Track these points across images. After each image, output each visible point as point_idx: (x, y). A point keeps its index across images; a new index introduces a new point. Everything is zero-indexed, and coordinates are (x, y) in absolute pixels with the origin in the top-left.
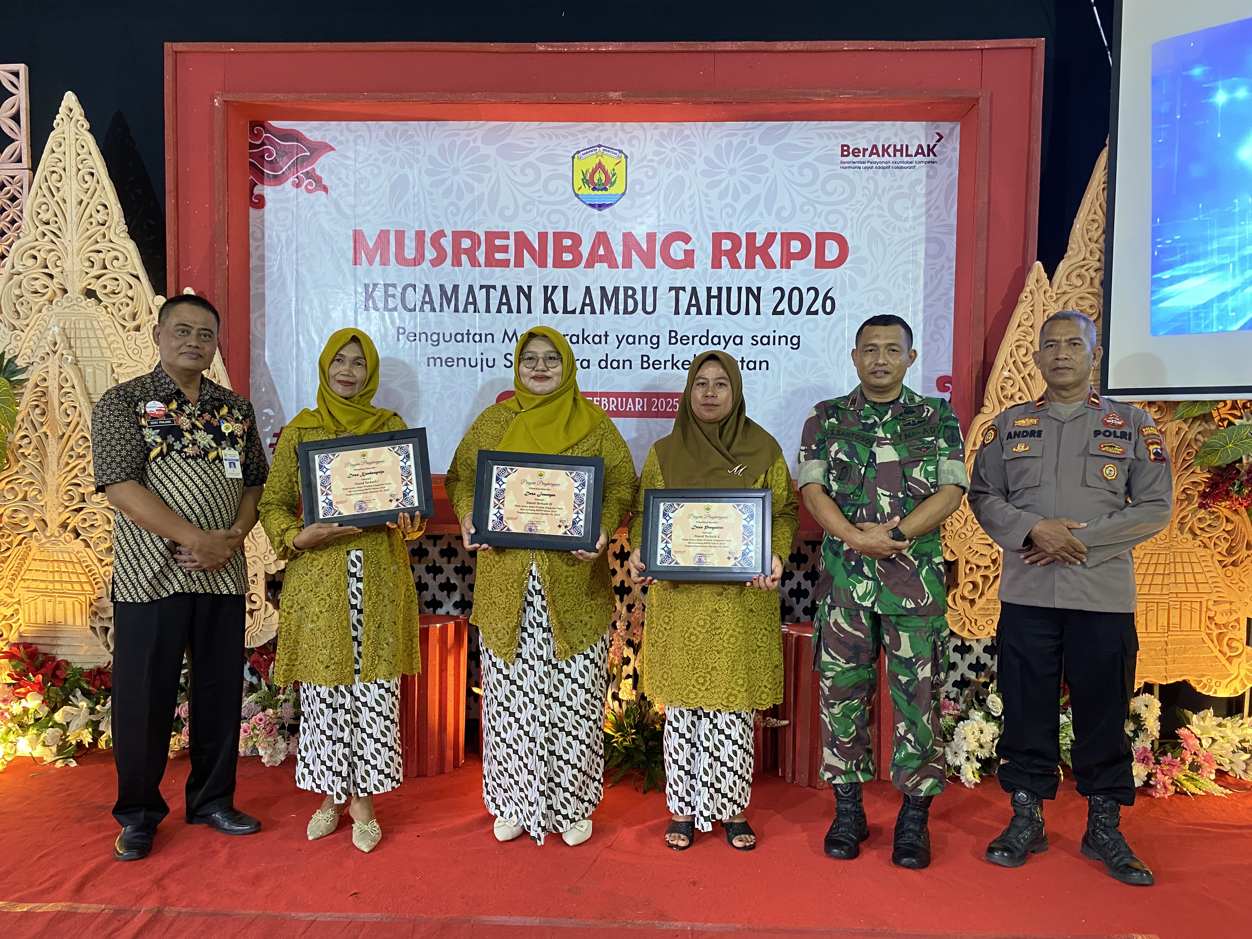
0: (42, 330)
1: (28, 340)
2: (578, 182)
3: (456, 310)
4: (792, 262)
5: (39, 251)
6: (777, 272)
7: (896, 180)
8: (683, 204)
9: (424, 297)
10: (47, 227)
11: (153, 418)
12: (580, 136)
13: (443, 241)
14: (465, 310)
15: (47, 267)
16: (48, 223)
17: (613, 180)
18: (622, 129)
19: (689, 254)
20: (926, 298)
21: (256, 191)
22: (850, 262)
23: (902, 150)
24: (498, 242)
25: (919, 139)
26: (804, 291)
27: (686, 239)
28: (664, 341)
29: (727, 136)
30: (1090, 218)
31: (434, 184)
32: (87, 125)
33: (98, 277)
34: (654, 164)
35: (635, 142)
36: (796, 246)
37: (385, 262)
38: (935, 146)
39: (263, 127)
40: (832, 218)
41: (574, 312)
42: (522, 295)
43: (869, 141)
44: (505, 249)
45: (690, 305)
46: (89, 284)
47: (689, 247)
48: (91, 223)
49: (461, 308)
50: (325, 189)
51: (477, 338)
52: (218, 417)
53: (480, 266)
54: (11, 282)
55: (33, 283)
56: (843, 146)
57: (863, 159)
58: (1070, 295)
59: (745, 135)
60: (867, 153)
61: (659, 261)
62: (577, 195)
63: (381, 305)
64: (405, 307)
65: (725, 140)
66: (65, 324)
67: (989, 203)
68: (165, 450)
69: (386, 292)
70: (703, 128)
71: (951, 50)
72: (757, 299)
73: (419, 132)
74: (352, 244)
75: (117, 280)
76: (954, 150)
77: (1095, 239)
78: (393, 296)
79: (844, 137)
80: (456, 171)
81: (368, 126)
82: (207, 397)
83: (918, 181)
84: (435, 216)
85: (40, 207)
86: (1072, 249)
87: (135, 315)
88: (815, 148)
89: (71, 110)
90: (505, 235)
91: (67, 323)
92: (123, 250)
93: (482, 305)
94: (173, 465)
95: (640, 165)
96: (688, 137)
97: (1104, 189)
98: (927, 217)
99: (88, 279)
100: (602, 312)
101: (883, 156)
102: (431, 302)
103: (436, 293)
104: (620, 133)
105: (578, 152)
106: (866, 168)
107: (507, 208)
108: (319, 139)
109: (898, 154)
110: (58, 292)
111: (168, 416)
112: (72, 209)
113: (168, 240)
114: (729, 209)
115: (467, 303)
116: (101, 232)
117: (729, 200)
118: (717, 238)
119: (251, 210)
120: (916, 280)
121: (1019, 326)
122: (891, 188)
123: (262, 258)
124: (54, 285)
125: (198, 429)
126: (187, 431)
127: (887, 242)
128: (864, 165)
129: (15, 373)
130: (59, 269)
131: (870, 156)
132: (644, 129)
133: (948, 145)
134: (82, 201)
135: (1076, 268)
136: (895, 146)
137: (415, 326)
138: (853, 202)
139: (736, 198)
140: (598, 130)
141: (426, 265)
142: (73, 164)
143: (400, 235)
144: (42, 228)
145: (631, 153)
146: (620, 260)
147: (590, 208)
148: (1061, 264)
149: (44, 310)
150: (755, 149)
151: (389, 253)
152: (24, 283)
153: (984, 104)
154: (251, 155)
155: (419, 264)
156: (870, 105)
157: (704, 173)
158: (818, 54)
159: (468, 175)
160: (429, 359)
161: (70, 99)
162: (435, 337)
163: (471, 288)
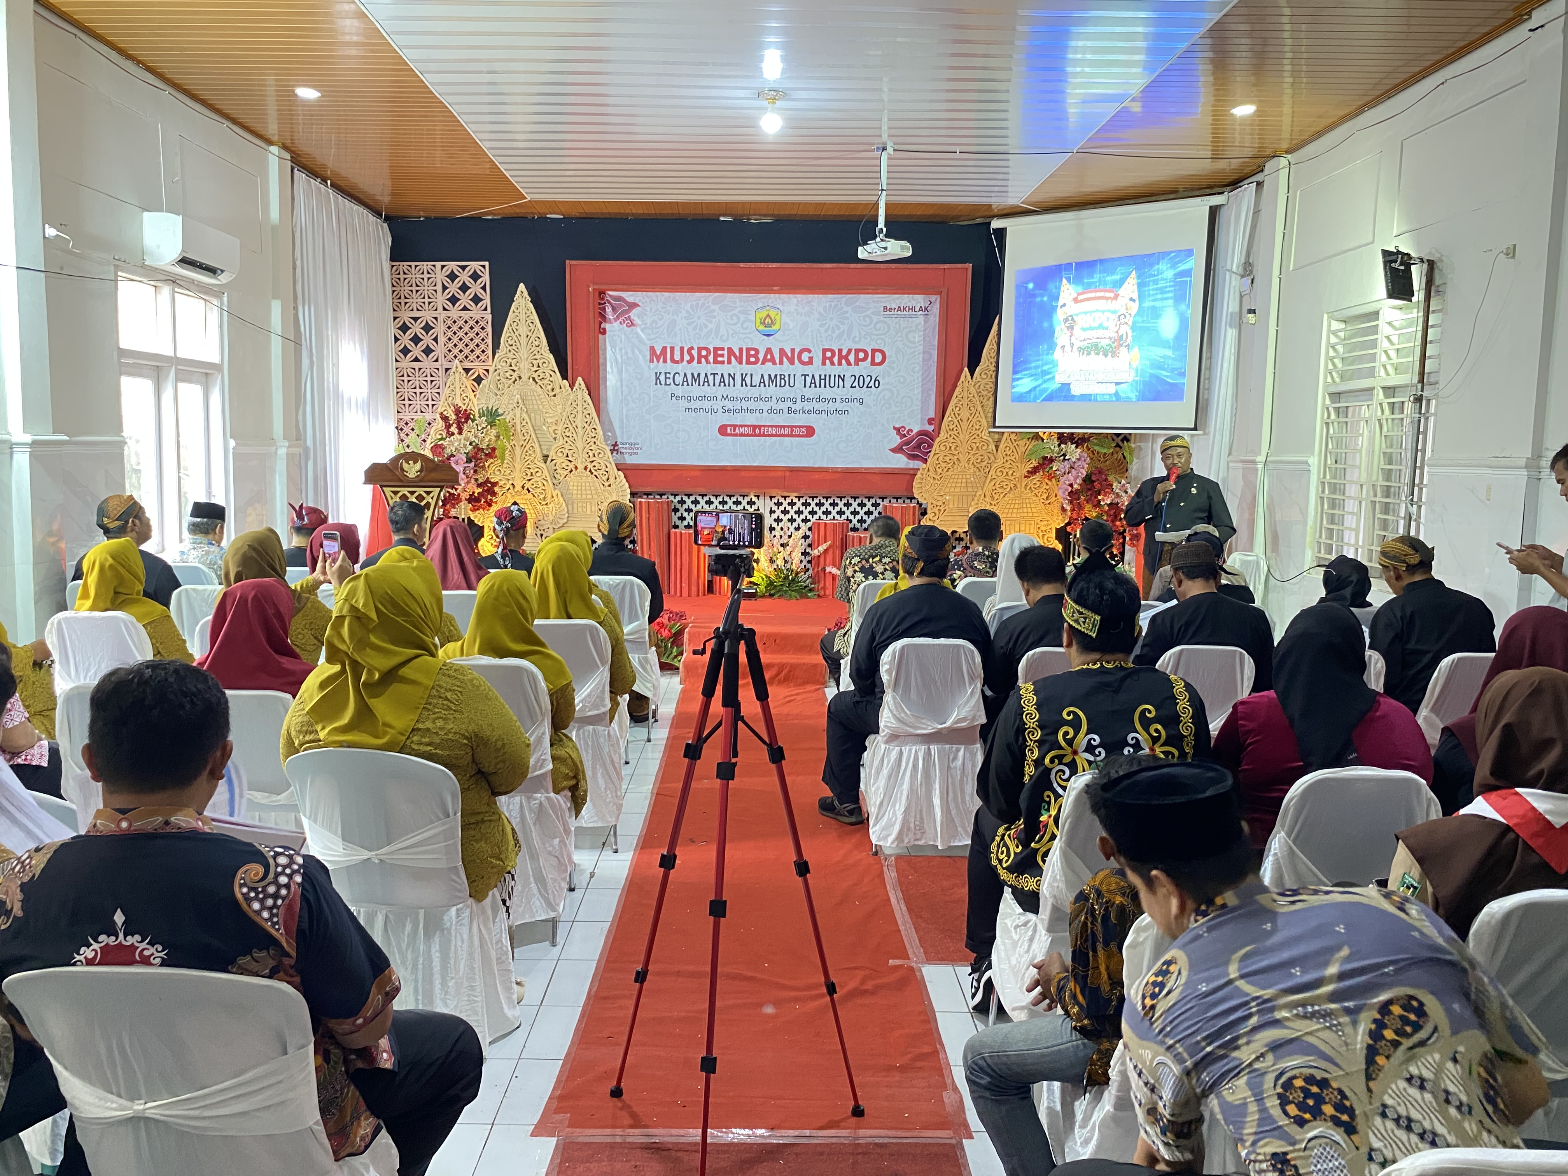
0: (511, 396)
1: (503, 400)
2: (758, 324)
3: (699, 385)
4: (860, 363)
5: (508, 359)
6: (852, 368)
7: (909, 324)
8: (808, 334)
9: (684, 379)
12: (758, 300)
13: (693, 351)
15: (512, 366)
16: (512, 346)
17: (775, 322)
19: (811, 359)
20: (923, 380)
21: (602, 326)
22: (887, 363)
23: (912, 309)
24: (719, 352)
25: (920, 303)
26: (865, 377)
27: (809, 351)
28: (799, 400)
31: (689, 324)
32: (530, 299)
33: (536, 371)
34: (794, 315)
35: (785, 304)
36: (861, 355)
37: (665, 361)
38: (928, 307)
39: (605, 295)
40: (879, 342)
41: (755, 386)
42: (731, 378)
43: (897, 304)
44: (722, 356)
45: (811, 383)
46: (532, 375)
47: (811, 355)
48: (533, 346)
49: (702, 384)
50: (636, 326)
51: (709, 399)
53: (710, 364)
56: (884, 307)
57: (894, 313)
58: (979, 385)
59: (838, 301)
60: (896, 310)
61: (796, 361)
62: (757, 330)
63: (663, 383)
64: (675, 384)
65: (828, 303)
69: (666, 376)
70: (818, 298)
72: (843, 380)
73: (681, 298)
74: (649, 352)
75: (545, 372)
76: (937, 309)
77: (993, 357)
78: (669, 378)
79: (885, 302)
80: (699, 318)
81: (656, 294)
83: (920, 324)
84: (688, 339)
85: (508, 338)
86: (981, 365)
87: (553, 389)
88: (871, 307)
89: (522, 292)
90: (723, 349)
92: (547, 359)
93: (711, 383)
95: (788, 315)
96: (811, 302)
97: (997, 334)
98: (924, 342)
99: (531, 372)
100: (769, 386)
101: (903, 311)
102: (687, 381)
103: (689, 377)
104: (777, 299)
105: (758, 308)
107: (724, 336)
108: (633, 301)
109: (910, 310)
110: (517, 378)
112: (523, 340)
113: (568, 354)
114: (830, 337)
115: (705, 382)
116: (537, 350)
117: (830, 333)
118: (824, 351)
119: (600, 336)
120: (918, 372)
121: (957, 397)
122: (907, 327)
124: (515, 375)
127: (905, 353)
128: (894, 316)
130: (518, 367)
131: (897, 312)
132: (789, 298)
133: (934, 306)
134: (528, 335)
135: (983, 374)
136: (909, 307)
138: (889, 334)
139: (833, 332)
140: (768, 298)
142: (524, 318)
143: (672, 349)
144: (509, 348)
145: (783, 309)
147: (763, 336)
148: (977, 370)
149: (511, 387)
151: (667, 358)
154: (599, 308)
155: (682, 363)
157: (818, 320)
159: (705, 319)
161: (522, 287)
162: (689, 398)
163: (706, 374)
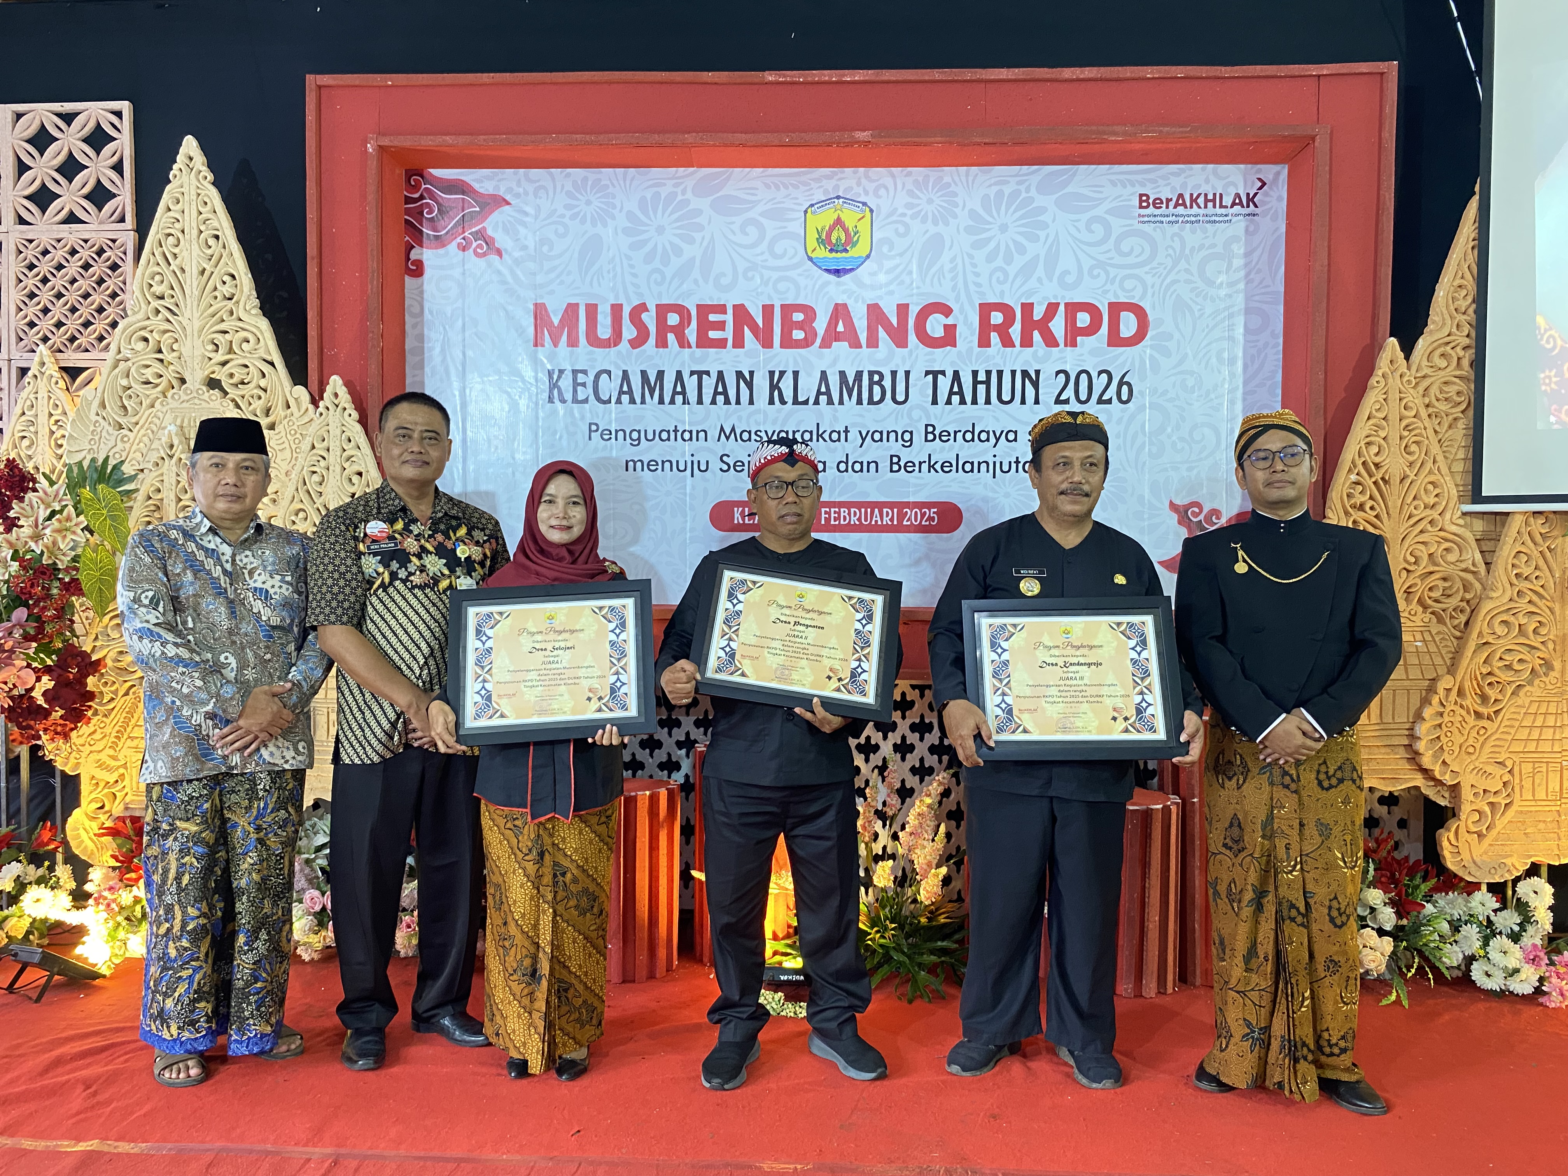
0: (155, 429)
1: (137, 441)
2: (812, 243)
3: (661, 401)
4: (1079, 338)
5: (152, 331)
6: (1060, 352)
7: (1206, 237)
8: (942, 266)
9: (622, 386)
10: (161, 302)
11: (374, 541)
12: (814, 185)
13: (644, 316)
14: (672, 402)
15: (160, 351)
16: (162, 298)
17: (855, 239)
18: (867, 177)
19: (950, 330)
20: (1245, 383)
21: (414, 255)
22: (1151, 339)
23: (1215, 200)
24: (712, 317)
25: (1236, 186)
26: (1094, 375)
27: (947, 311)
28: (919, 438)
29: (995, 184)
30: (1456, 283)
31: (634, 247)
32: (210, 177)
33: (224, 364)
34: (907, 219)
35: (882, 192)
36: (1083, 319)
37: (573, 343)
38: (1256, 194)
39: (422, 177)
40: (1128, 284)
41: (806, 402)
42: (742, 384)
43: (1173, 189)
44: (721, 326)
45: (951, 393)
46: (213, 372)
47: (950, 321)
48: (216, 298)
49: (667, 399)
50: (499, 253)
51: (687, 436)
52: (454, 538)
53: (690, 347)
54: (117, 370)
55: (143, 371)
56: (1141, 195)
57: (1167, 212)
58: (1433, 379)
59: (1019, 183)
60: (1172, 204)
61: (912, 338)
62: (810, 259)
63: (568, 396)
64: (598, 399)
65: (995, 189)
66: (183, 421)
67: (1329, 265)
68: (387, 580)
69: (575, 379)
70: (967, 175)
71: (1281, 77)
72: (1036, 385)
73: (615, 182)
74: (532, 320)
75: (246, 366)
76: (1280, 199)
77: (1463, 310)
78: (584, 385)
79: (1142, 184)
80: (660, 230)
81: (551, 174)
82: (440, 515)
83: (1235, 239)
84: (634, 285)
85: (153, 278)
86: (1434, 322)
87: (268, 410)
88: (1106, 198)
89: (191, 159)
90: (722, 309)
91: (186, 421)
92: (254, 330)
93: (692, 395)
94: (397, 598)
95: (890, 220)
96: (948, 185)
97: (1473, 248)
98: (1247, 283)
99: (211, 366)
100: (841, 402)
101: (1191, 207)
102: (630, 392)
103: (636, 382)
104: (863, 181)
105: (812, 205)
106: (1169, 222)
107: (723, 274)
108: (491, 191)
109: (1210, 205)
110: (175, 383)
111: (391, 538)
112: (192, 282)
113: (309, 317)
114: (999, 274)
115: (675, 393)
116: (228, 308)
117: (999, 262)
118: (986, 309)
119: (407, 279)
120: (1232, 361)
121: (1369, 418)
122: (1202, 247)
123: (421, 338)
124: (170, 374)
125: (429, 552)
126: (414, 555)
127: (1197, 314)
128: (1168, 219)
129: (121, 482)
130: (175, 354)
131: (1175, 207)
132: (893, 176)
133: (1271, 193)
134: (204, 270)
135: (1439, 346)
136: (1206, 195)
137: (610, 423)
138: (1154, 264)
139: (1009, 260)
140: (836, 177)
141: (624, 345)
142: (194, 225)
143: (592, 310)
144: (155, 304)
145: (878, 206)
146: (863, 337)
147: (826, 274)
148: (1420, 340)
149: (157, 404)
150: (1032, 200)
151: (578, 332)
152: (133, 370)
153: (1321, 144)
154: (408, 212)
155: (615, 346)
156: (1179, 145)
157: (969, 230)
158: (1114, 83)
159: (675, 235)
160: (627, 462)
161: (190, 145)
162: (635, 435)
163: (679, 374)
